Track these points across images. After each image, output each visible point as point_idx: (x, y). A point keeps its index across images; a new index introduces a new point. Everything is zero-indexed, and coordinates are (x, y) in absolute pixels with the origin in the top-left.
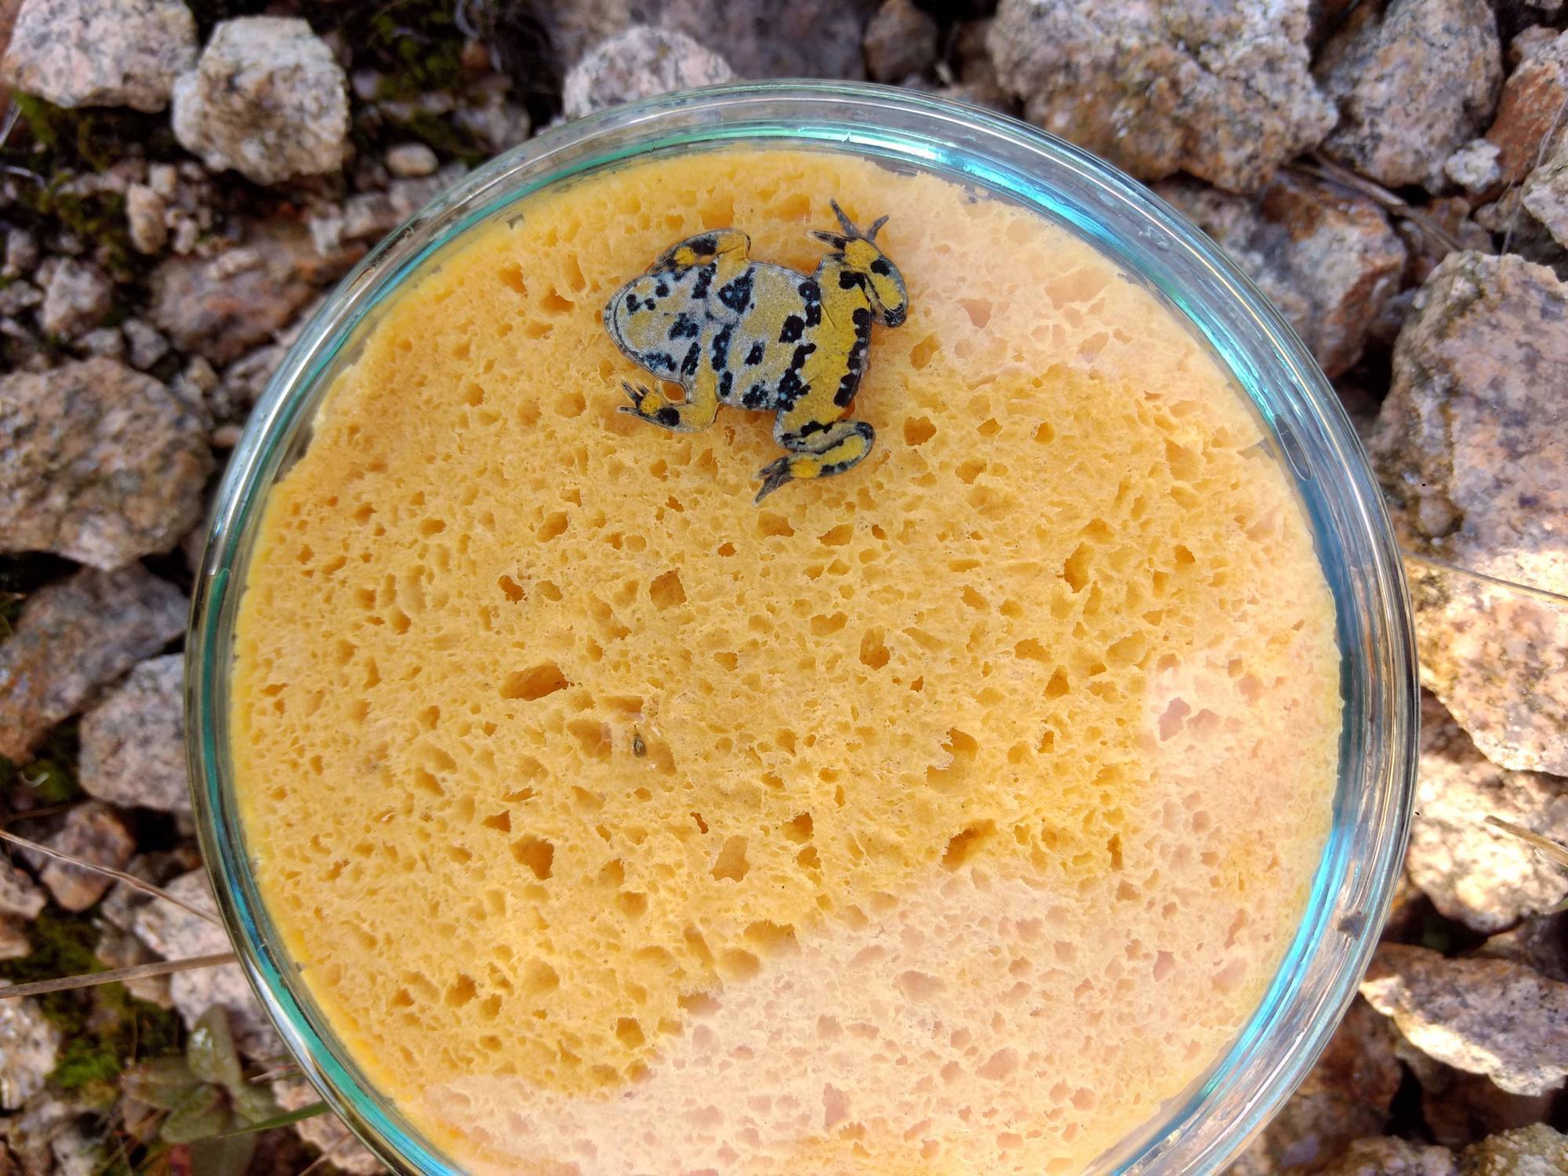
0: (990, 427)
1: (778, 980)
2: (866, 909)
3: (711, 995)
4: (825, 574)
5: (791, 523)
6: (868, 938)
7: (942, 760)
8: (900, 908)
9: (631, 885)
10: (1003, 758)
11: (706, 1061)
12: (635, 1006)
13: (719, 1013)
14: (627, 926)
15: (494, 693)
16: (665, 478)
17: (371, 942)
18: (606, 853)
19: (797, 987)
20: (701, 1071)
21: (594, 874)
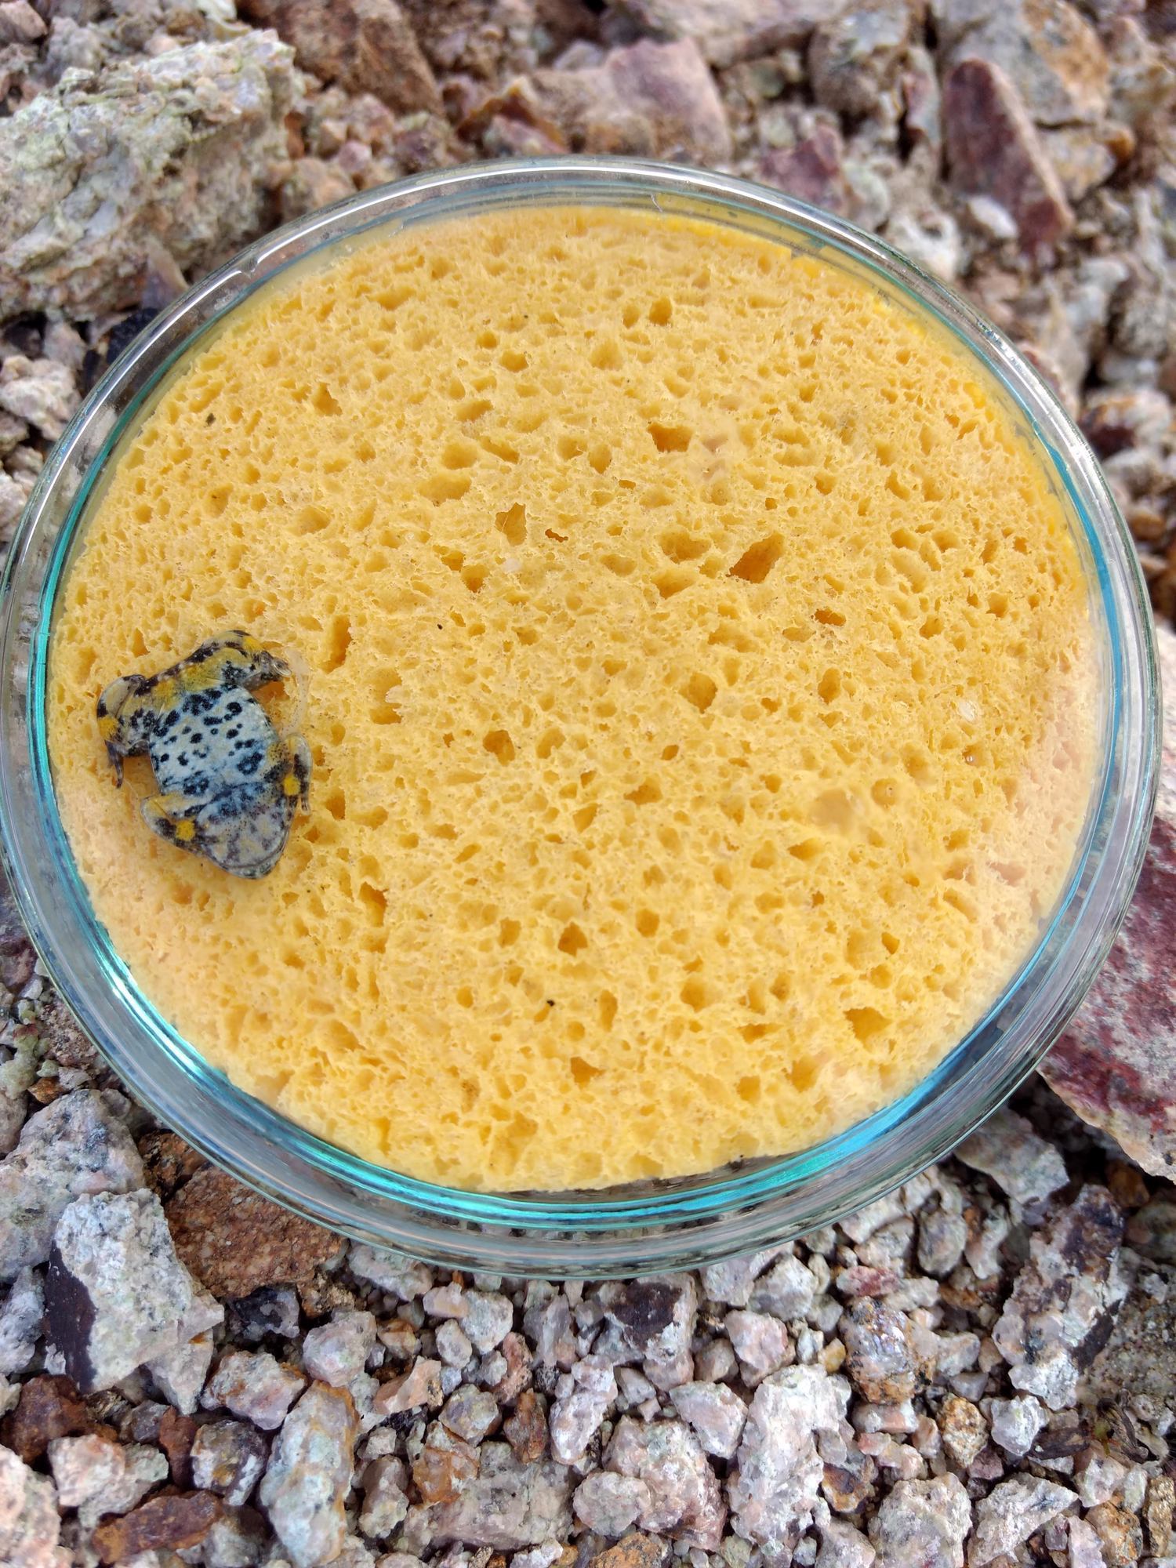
0: (514, 979)
1: (424, 463)
2: (386, 551)
3: (468, 424)
4: (579, 782)
5: (632, 804)
6: (374, 532)
7: (394, 695)
8: (361, 567)
9: (581, 462)
10: (348, 724)
11: (443, 378)
12: (521, 382)
13: (454, 414)
14: (565, 432)
15: (785, 533)
16: (762, 778)
17: (754, 304)
18: (614, 471)
19: (406, 465)
20: (442, 368)
21: (614, 452)
